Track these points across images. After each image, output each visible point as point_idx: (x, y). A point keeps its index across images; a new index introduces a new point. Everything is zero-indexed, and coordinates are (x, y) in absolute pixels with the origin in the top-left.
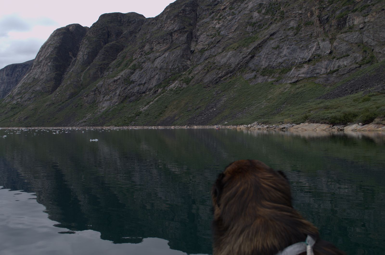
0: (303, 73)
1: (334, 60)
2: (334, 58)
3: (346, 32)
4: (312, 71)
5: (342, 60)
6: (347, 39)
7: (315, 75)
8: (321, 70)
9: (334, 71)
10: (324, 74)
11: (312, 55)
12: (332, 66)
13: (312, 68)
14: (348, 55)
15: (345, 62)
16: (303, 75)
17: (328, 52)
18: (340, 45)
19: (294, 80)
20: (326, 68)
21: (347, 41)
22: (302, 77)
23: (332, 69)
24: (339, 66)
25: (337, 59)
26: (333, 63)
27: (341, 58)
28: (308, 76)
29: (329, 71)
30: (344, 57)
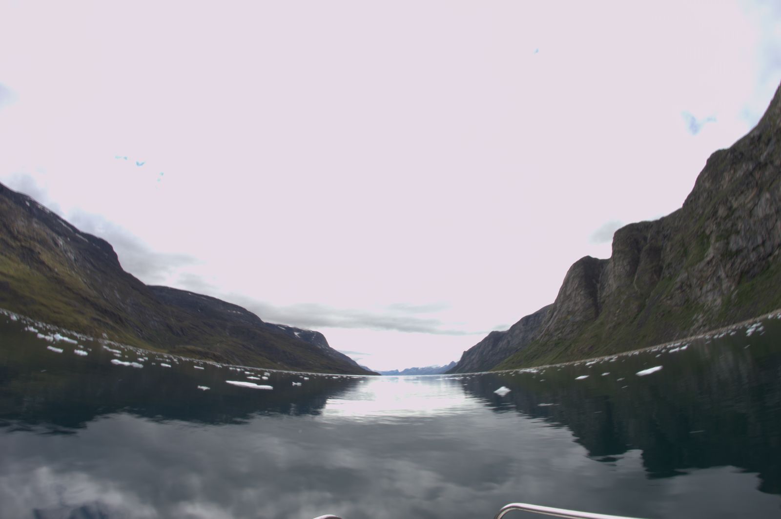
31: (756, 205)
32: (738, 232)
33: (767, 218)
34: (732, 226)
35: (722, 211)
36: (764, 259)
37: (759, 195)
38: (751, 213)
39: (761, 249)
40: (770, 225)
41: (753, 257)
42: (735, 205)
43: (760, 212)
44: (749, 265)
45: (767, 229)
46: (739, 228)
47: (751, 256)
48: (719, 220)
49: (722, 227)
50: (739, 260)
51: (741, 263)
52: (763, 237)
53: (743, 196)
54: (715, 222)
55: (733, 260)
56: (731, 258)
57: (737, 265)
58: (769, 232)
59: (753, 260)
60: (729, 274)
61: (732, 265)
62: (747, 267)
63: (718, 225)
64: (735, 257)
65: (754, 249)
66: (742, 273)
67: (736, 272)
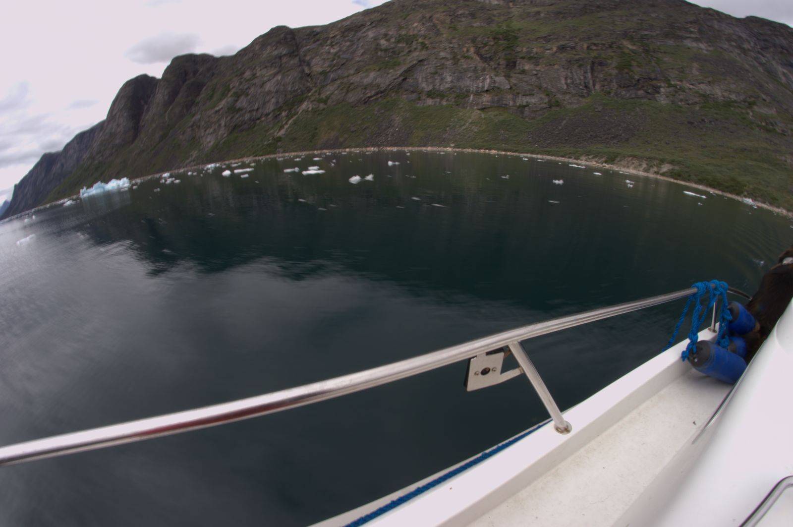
0: (488, 102)
1: (520, 95)
2: (518, 94)
3: (520, 73)
4: (498, 101)
5: (528, 97)
6: (525, 80)
7: (503, 106)
8: (509, 103)
9: (525, 106)
10: (513, 106)
11: (489, 86)
12: (520, 100)
13: (496, 98)
14: (533, 95)
15: (533, 100)
16: (489, 104)
17: (509, 87)
18: (521, 84)
19: (480, 107)
20: (515, 102)
21: (526, 82)
22: (488, 105)
23: (521, 103)
24: (527, 102)
25: (524, 95)
26: (520, 98)
27: (527, 95)
28: (496, 105)
29: (518, 104)
30: (530, 95)
31: (269, 80)
32: (247, 95)
33: (269, 92)
34: (247, 89)
35: (248, 74)
36: (253, 120)
37: (275, 75)
38: (262, 86)
39: (254, 113)
40: (268, 98)
41: (247, 117)
42: (258, 74)
43: (267, 87)
44: (242, 122)
45: (264, 100)
46: (250, 92)
47: (246, 116)
48: (243, 80)
49: (241, 87)
50: (237, 116)
51: (237, 119)
52: (259, 105)
53: (265, 70)
54: (239, 81)
55: (234, 114)
56: (233, 113)
57: (234, 119)
58: (264, 104)
59: (246, 119)
60: (227, 124)
61: (231, 119)
62: (241, 122)
63: (241, 83)
64: (236, 112)
65: (250, 111)
66: (235, 126)
67: (232, 124)
